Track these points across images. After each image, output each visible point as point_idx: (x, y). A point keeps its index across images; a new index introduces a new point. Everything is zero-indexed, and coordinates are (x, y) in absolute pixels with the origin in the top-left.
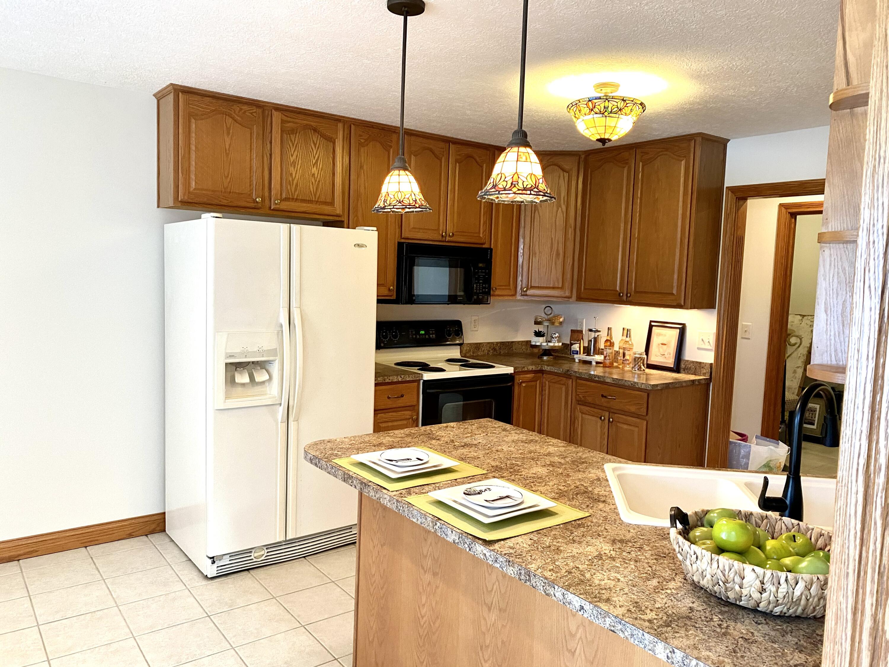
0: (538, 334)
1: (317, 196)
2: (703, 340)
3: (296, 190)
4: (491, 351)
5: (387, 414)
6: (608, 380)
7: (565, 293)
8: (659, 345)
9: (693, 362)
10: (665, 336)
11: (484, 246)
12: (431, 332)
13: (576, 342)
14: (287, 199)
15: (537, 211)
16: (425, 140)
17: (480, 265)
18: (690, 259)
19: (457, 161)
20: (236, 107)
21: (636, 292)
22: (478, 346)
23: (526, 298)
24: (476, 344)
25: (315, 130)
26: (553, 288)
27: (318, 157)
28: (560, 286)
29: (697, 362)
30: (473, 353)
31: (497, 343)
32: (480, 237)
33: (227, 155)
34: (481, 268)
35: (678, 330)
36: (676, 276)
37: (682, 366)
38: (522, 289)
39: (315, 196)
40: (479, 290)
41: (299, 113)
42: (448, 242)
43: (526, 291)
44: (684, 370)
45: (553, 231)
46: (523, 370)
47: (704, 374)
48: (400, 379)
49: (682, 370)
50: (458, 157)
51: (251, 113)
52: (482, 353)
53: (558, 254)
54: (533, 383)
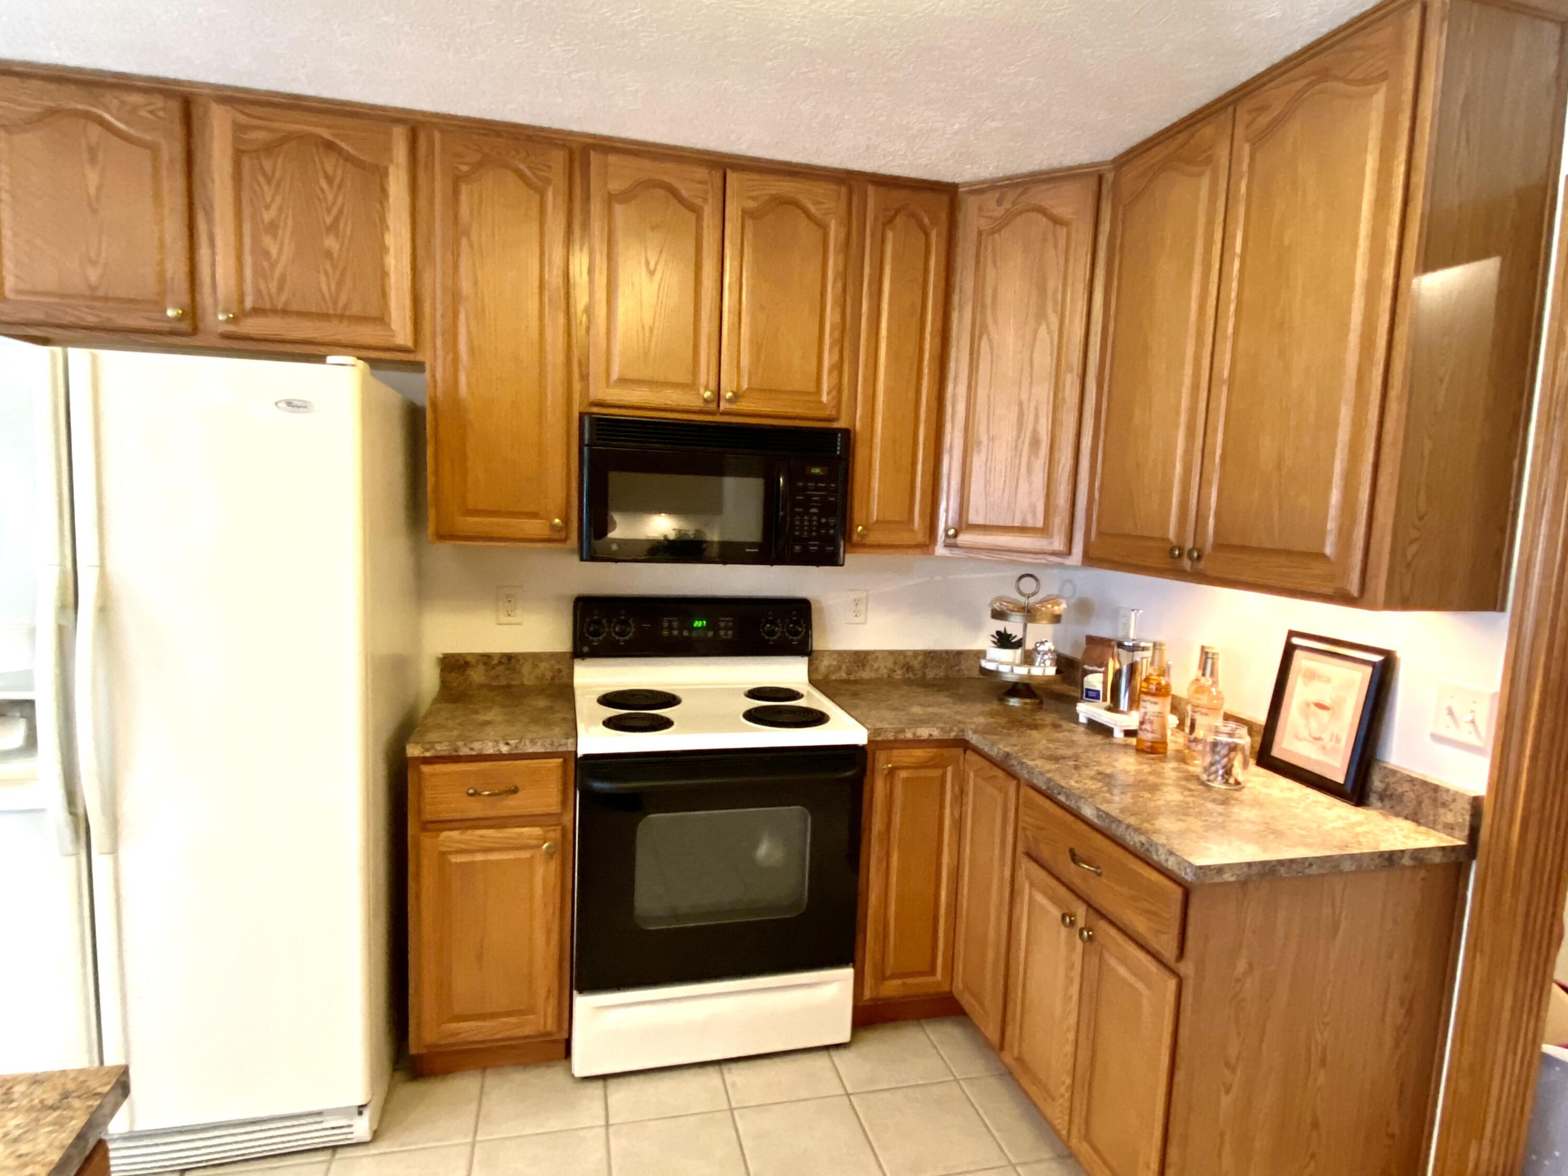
0: (1004, 641)
1: (341, 304)
2: (1450, 712)
3: (280, 288)
4: (899, 672)
5: (469, 832)
6: (1088, 812)
7: (1051, 543)
8: (1308, 705)
9: (1412, 780)
10: (1328, 680)
11: (836, 425)
12: (722, 624)
13: (1095, 668)
14: (257, 311)
15: (985, 337)
16: (646, 164)
17: (816, 471)
18: (1388, 438)
19: (746, 214)
20: (112, 99)
21: (1219, 546)
22: (861, 658)
23: (957, 553)
24: (857, 653)
25: (330, 146)
26: (1023, 530)
27: (341, 211)
28: (1040, 524)
29: (1424, 783)
30: (849, 674)
31: (916, 653)
32: (821, 402)
33: (94, 211)
34: (816, 478)
35: (1369, 670)
36: (1335, 497)
37: (1377, 783)
38: (946, 531)
39: (335, 303)
40: (810, 531)
41: (290, 107)
42: (724, 413)
43: (955, 535)
44: (1381, 799)
45: (1025, 382)
46: (901, 736)
47: (1449, 828)
48: (505, 749)
49: (1373, 799)
50: (751, 204)
51: (151, 112)
52: (873, 675)
53: (1035, 442)
54: (936, 773)
